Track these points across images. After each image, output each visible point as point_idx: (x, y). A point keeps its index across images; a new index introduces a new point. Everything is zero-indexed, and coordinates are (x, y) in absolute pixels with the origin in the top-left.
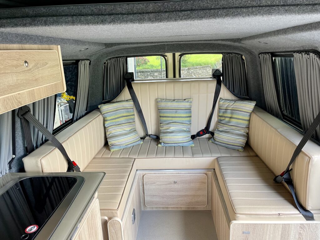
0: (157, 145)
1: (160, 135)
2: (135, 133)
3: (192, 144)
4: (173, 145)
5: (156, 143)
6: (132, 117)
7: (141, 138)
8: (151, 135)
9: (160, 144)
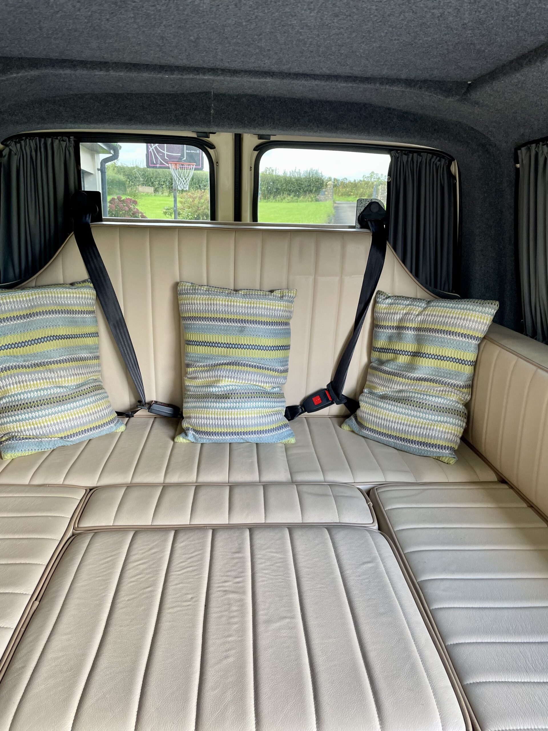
0: (173, 439)
1: (185, 405)
2: (98, 397)
3: (289, 436)
4: (228, 438)
5: (171, 432)
6: (90, 341)
7: (119, 414)
8: (156, 402)
9: (183, 435)
